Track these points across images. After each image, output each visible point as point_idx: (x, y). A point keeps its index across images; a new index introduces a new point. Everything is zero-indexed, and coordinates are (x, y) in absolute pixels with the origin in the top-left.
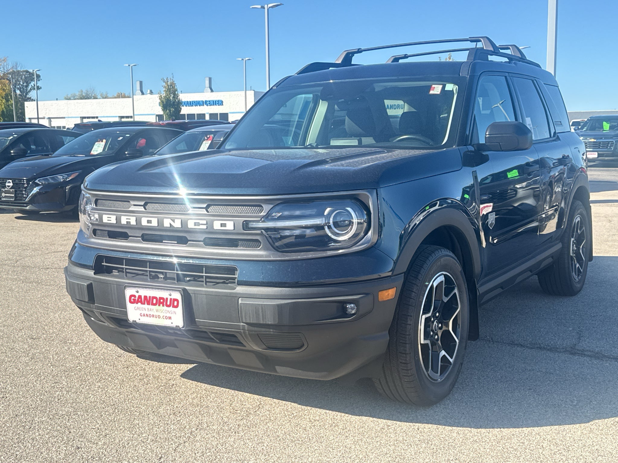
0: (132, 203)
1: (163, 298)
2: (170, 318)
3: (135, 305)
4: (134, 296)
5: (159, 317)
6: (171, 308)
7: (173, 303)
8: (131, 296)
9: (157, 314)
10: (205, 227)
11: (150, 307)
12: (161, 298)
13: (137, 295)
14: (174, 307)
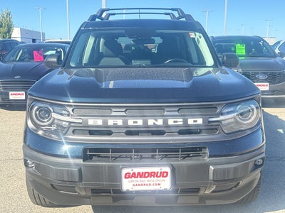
0: (114, 110)
1: (154, 173)
2: (159, 184)
3: (130, 179)
4: (129, 173)
5: (150, 185)
6: (161, 178)
7: (163, 175)
8: (126, 174)
9: (148, 183)
10: (181, 123)
11: (143, 179)
12: (152, 173)
13: (131, 172)
14: (163, 177)
